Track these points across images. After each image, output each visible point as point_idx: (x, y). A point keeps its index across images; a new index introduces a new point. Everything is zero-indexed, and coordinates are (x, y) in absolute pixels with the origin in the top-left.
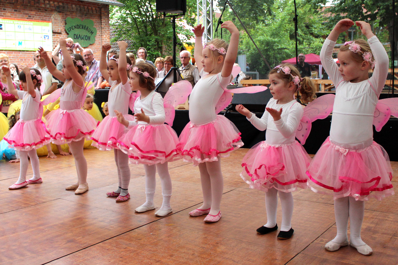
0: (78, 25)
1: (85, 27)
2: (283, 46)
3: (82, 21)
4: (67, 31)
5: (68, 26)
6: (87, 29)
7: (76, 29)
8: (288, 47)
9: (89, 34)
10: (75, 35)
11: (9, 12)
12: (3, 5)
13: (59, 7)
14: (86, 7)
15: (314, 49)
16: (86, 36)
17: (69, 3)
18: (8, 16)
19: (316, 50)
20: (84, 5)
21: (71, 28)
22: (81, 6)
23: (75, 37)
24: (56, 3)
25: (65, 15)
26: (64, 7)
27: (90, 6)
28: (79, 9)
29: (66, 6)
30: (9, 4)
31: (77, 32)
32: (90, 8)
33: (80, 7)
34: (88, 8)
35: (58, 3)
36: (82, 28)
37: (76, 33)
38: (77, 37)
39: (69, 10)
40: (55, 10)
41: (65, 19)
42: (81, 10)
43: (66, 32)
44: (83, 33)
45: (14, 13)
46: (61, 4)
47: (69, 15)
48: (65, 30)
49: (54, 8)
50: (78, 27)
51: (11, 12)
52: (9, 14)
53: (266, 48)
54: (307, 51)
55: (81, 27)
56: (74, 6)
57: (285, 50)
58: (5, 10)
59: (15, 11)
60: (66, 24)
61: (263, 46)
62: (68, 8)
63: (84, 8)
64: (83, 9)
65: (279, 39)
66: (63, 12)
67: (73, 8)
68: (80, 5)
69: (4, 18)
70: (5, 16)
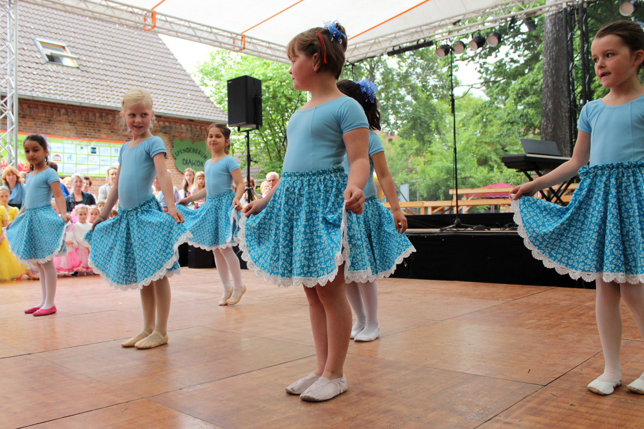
0: (187, 148)
1: (196, 151)
2: (468, 175)
3: (193, 143)
4: (175, 156)
5: (175, 150)
6: (199, 153)
7: (186, 153)
8: (475, 176)
9: (201, 159)
10: (184, 160)
11: (105, 134)
12: (98, 125)
13: (164, 127)
14: (198, 127)
15: (508, 177)
16: (198, 161)
17: (177, 122)
18: (104, 139)
19: (509, 179)
20: (196, 125)
21: (179, 152)
22: (193, 126)
23: (185, 162)
24: (161, 123)
25: (172, 137)
26: (171, 128)
27: (203, 126)
28: (190, 129)
29: (174, 126)
30: (105, 125)
31: (187, 156)
32: (203, 128)
33: (191, 127)
34: (201, 128)
35: (164, 123)
36: (194, 152)
37: (186, 158)
38: (186, 162)
39: (177, 130)
40: (161, 131)
41: (172, 141)
42: (192, 130)
43: (173, 157)
44: (194, 157)
45: (110, 134)
46: (167, 124)
47: (177, 137)
48: (172, 154)
49: (159, 129)
50: (188, 150)
51: (106, 134)
52: (104, 136)
53: (445, 177)
54: (498, 180)
55: (192, 151)
56: (183, 126)
57: (471, 179)
58: (100, 131)
59: (112, 132)
60: (173, 147)
61: (442, 174)
62: (176, 128)
63: (196, 128)
64: (195, 130)
65: (463, 165)
66: (170, 134)
67: (182, 128)
68: (191, 125)
69: (99, 141)
70: (101, 138)
